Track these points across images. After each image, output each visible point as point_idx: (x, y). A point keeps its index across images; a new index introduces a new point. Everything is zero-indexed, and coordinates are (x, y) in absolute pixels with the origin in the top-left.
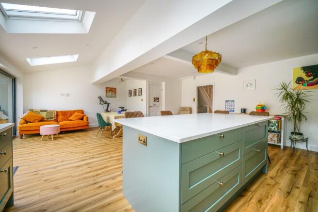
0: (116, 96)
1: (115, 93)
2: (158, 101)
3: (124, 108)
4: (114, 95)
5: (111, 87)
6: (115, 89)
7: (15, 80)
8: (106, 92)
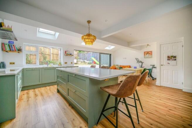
0: (152, 56)
1: (152, 55)
2: (176, 60)
3: (154, 65)
4: (150, 56)
5: (148, 51)
6: (151, 52)
7: (110, 55)
8: (144, 55)
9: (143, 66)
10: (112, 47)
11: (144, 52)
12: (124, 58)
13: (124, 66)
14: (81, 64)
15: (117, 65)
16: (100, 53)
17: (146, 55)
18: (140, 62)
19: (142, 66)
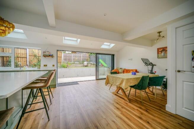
5: (163, 47)
7: (113, 55)
8: (158, 53)
9: (154, 71)
10: (112, 45)
11: (158, 49)
12: (129, 60)
13: (129, 70)
14: (91, 66)
15: (121, 69)
16: (97, 54)
17: (160, 53)
18: (148, 65)
19: (152, 70)
